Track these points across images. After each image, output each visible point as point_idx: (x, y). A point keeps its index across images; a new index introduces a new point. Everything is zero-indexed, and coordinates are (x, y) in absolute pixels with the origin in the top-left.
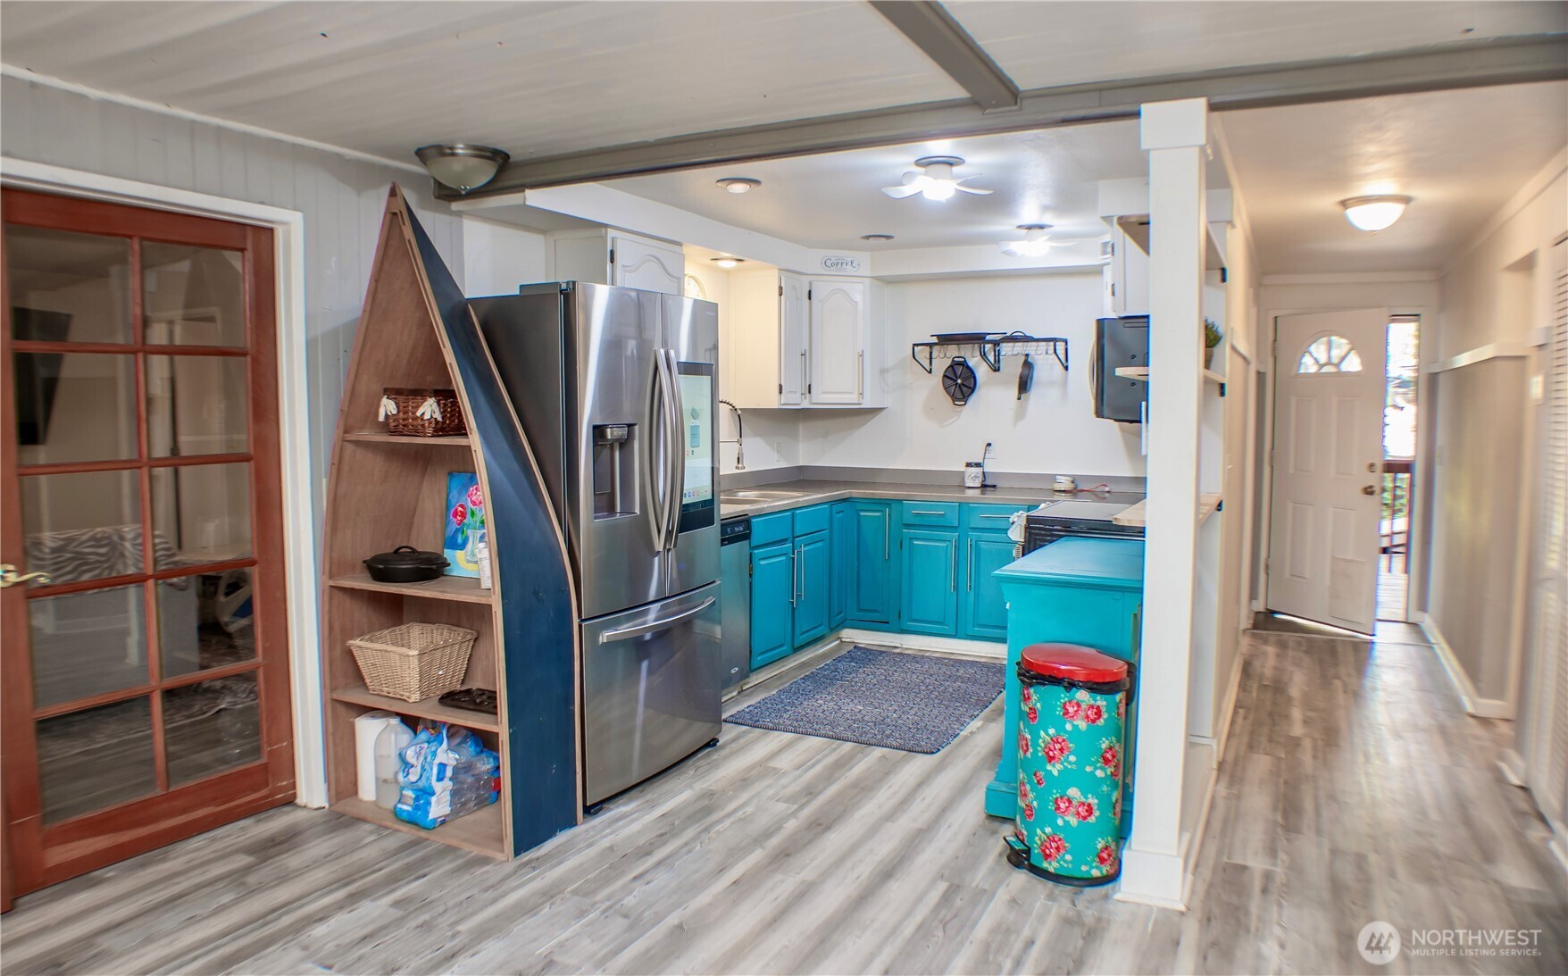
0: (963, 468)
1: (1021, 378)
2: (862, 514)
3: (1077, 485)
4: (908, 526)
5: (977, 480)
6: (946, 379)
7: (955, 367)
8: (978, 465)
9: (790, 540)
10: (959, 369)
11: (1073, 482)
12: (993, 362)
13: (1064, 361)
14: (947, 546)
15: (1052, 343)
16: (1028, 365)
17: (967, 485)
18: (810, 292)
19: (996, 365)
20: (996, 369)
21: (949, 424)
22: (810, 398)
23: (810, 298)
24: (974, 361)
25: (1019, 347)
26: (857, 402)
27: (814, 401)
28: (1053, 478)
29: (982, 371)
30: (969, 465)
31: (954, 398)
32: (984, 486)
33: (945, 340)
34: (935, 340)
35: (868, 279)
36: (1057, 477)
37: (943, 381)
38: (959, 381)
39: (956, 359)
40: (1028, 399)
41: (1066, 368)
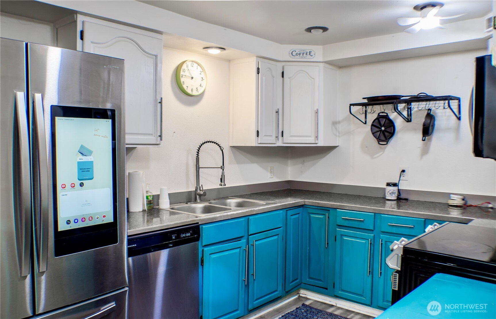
0: (384, 186)
1: (424, 125)
2: (312, 215)
3: (466, 202)
4: (340, 226)
5: (394, 195)
6: (373, 127)
7: (380, 119)
8: (395, 185)
9: (246, 237)
10: (383, 121)
11: (463, 200)
12: (406, 116)
13: (457, 113)
14: (366, 242)
15: (447, 102)
16: (430, 117)
17: (387, 198)
18: (283, 73)
19: (409, 118)
20: (408, 120)
21: (378, 157)
22: (283, 140)
23: (283, 77)
24: (393, 116)
25: (423, 105)
26: (314, 142)
27: (285, 142)
28: (448, 195)
29: (399, 122)
30: (388, 185)
31: (379, 140)
32: (399, 199)
33: (373, 101)
34: (366, 101)
35: (322, 64)
36: (452, 195)
37: (371, 128)
38: (383, 128)
39: (380, 114)
40: (430, 140)
41: (459, 119)
